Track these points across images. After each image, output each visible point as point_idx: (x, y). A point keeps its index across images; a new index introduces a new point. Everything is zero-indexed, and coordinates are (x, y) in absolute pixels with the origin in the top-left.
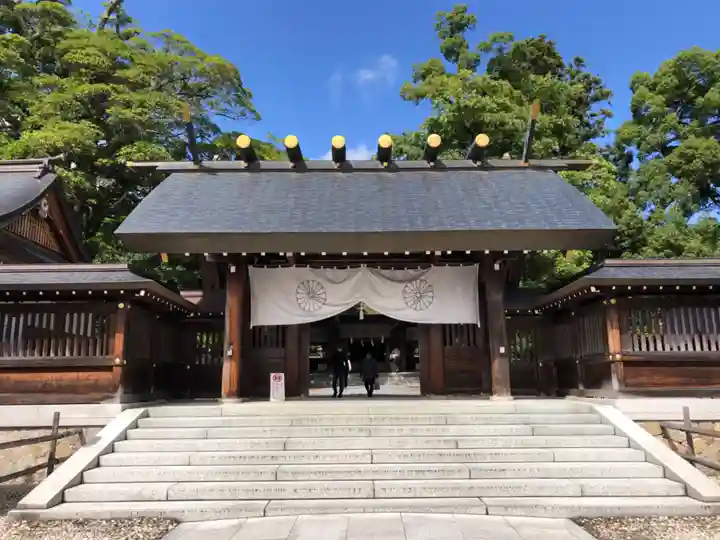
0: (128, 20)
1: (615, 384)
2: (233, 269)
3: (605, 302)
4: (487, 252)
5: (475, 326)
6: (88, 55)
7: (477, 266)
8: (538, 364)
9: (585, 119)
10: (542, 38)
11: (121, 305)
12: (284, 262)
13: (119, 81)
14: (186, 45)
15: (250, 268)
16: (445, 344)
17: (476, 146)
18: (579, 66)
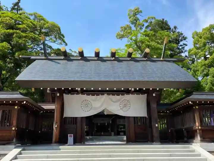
0: (21, 9)
1: (199, 138)
2: (58, 95)
3: (194, 108)
4: (151, 89)
5: (146, 117)
7: (146, 95)
8: (168, 131)
10: (163, 19)
11: (16, 107)
12: (77, 92)
13: (17, 29)
14: (41, 17)
15: (64, 95)
16: (135, 123)
17: (145, 52)
18: (175, 29)
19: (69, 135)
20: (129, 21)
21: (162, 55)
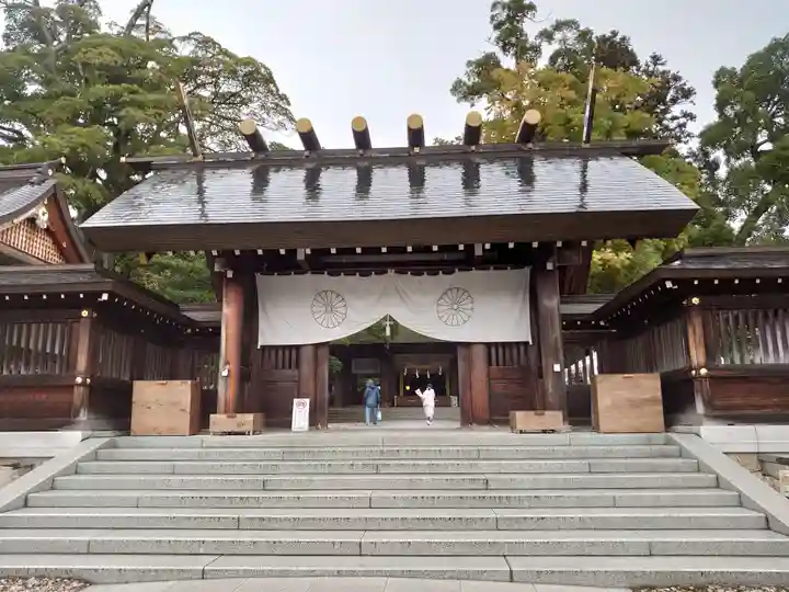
1: (700, 408)
2: (230, 274)
3: (685, 302)
4: (535, 245)
5: (526, 343)
6: (100, 54)
7: (527, 270)
9: (665, 122)
10: (615, 34)
11: (85, 313)
12: (296, 267)
15: (258, 276)
16: (490, 363)
17: (525, 123)
18: (655, 64)
19: (296, 401)
20: (493, 39)
21: (585, 129)
